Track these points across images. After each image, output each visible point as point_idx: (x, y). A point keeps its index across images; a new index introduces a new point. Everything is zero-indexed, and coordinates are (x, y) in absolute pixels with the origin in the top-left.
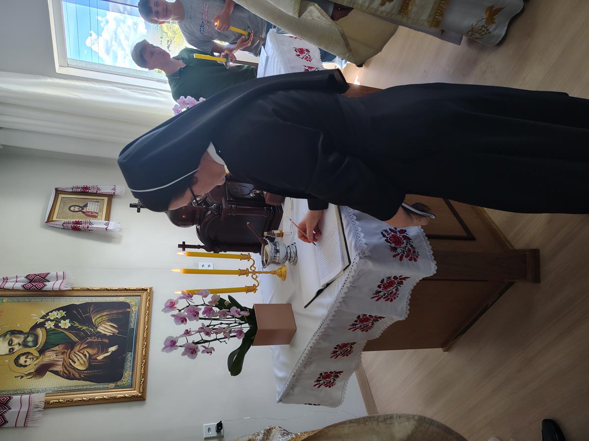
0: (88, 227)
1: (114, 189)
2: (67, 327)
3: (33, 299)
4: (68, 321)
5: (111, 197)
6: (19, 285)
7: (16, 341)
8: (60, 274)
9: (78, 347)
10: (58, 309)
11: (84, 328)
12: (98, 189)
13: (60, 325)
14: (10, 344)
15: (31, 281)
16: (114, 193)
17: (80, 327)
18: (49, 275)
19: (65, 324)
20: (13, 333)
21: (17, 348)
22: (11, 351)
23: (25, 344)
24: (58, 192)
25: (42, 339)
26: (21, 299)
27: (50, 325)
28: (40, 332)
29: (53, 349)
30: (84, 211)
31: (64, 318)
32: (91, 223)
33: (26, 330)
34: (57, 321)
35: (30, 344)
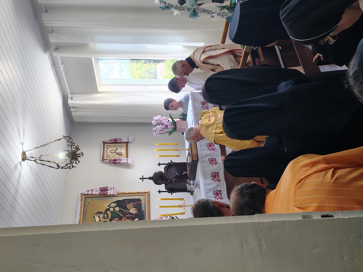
0: (120, 162)
1: (128, 139)
2: (118, 210)
3: (103, 198)
4: (118, 207)
5: (127, 143)
6: (98, 193)
7: (101, 216)
8: (112, 187)
9: (123, 218)
10: (114, 203)
11: (125, 210)
12: (121, 140)
13: (115, 209)
14: (99, 218)
15: (102, 191)
16: (128, 141)
17: (123, 210)
18: (108, 188)
19: (117, 209)
20: (100, 213)
21: (102, 219)
22: (100, 220)
23: (104, 218)
24: (104, 143)
25: (110, 216)
26: (99, 198)
27: (112, 209)
28: (108, 212)
29: (114, 219)
30: (116, 152)
31: (116, 206)
32: (120, 160)
33: (104, 212)
34: (114, 208)
35: (106, 217)
